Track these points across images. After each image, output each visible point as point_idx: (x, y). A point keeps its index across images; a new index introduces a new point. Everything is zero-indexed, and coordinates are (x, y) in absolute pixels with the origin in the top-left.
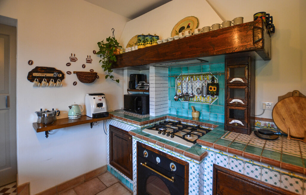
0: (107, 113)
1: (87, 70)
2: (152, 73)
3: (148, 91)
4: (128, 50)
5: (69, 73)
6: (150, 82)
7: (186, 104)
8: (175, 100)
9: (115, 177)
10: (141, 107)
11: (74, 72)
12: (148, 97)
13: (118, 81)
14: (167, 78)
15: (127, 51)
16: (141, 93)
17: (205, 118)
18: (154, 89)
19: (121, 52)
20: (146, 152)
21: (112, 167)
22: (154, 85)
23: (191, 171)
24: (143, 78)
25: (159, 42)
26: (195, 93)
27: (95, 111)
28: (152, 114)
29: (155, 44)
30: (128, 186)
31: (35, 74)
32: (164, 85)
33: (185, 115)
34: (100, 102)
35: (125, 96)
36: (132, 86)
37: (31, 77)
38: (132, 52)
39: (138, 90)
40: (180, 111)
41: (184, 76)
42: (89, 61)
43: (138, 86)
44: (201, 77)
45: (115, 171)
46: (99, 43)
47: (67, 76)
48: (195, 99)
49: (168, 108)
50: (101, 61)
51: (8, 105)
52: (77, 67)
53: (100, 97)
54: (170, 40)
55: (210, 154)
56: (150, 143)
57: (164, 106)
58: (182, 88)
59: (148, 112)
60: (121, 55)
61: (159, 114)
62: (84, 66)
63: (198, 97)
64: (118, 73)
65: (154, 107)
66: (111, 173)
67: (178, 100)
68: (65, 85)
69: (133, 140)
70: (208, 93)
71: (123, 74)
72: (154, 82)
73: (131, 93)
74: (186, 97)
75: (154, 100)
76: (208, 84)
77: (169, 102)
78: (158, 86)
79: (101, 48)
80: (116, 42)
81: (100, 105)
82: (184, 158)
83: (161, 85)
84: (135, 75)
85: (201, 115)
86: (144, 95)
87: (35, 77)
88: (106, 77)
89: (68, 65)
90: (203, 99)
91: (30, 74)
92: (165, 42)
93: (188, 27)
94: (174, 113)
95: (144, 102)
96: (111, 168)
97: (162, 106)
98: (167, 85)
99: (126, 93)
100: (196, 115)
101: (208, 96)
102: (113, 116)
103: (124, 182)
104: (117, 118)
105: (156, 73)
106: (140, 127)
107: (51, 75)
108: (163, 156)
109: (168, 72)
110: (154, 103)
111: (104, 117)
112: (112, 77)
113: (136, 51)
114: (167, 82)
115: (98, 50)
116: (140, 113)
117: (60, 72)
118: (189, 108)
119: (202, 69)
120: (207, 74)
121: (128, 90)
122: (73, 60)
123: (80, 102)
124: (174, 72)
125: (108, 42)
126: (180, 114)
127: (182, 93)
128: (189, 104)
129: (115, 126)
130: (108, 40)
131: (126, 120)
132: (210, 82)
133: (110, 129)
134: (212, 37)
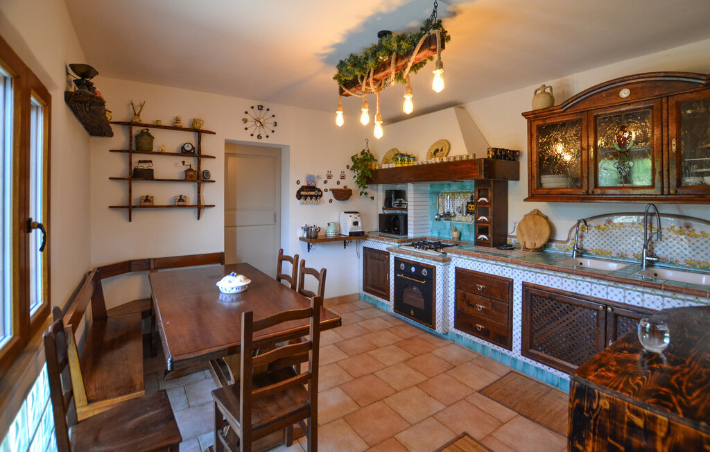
0: (363, 233)
1: (341, 187)
2: (410, 189)
3: (406, 209)
4: (385, 166)
5: (326, 190)
6: (408, 200)
7: (448, 223)
8: (436, 219)
9: (370, 304)
10: (398, 227)
11: (330, 190)
12: (406, 216)
13: (372, 198)
14: (428, 195)
15: (383, 168)
16: (399, 212)
17: (466, 238)
18: (413, 208)
19: (377, 168)
20: (402, 265)
21: (366, 293)
22: (413, 203)
23: (437, 272)
24: (401, 195)
25: (415, 163)
26: (456, 213)
27: (352, 229)
28: (411, 235)
29: (411, 165)
30: (385, 308)
31: (302, 193)
32: (425, 203)
33: (447, 236)
34: (356, 220)
35: (380, 215)
36: (388, 204)
37: (299, 196)
38: (389, 169)
39: (395, 209)
40: (442, 232)
41: (446, 193)
42: (343, 177)
43: (395, 203)
44: (462, 194)
45: (369, 297)
46: (353, 158)
47: (324, 193)
48: (456, 219)
49: (429, 230)
50: (355, 177)
51: (275, 221)
52: (332, 184)
53: (356, 215)
54: (425, 163)
55: (453, 259)
56: (406, 256)
57: (424, 226)
58: (444, 206)
59: (406, 233)
60: (376, 171)
61: (419, 235)
62: (338, 183)
63: (459, 216)
64: (372, 189)
65: (413, 227)
66: (364, 301)
67: (439, 220)
68: (323, 202)
69: (391, 256)
70: (468, 212)
71: (377, 190)
72: (412, 200)
73: (387, 212)
74: (448, 216)
75: (412, 219)
76: (468, 203)
77: (430, 222)
78: (417, 203)
79: (355, 162)
80: (371, 155)
81: (356, 224)
82: (433, 263)
83: (421, 204)
84: (392, 191)
85: (462, 235)
86: (401, 214)
87: (303, 195)
88: (361, 194)
89: (325, 182)
90: (464, 219)
91: (299, 192)
92: (420, 164)
93: (442, 150)
94: (435, 235)
95: (402, 222)
96: (365, 295)
97: (421, 227)
98: (427, 203)
99: (381, 212)
100: (455, 235)
101: (468, 215)
102: (367, 236)
103: (380, 306)
104: (373, 237)
105: (414, 190)
106: (397, 244)
107: (313, 193)
108: (417, 265)
109: (429, 188)
110: (412, 223)
111: (359, 235)
112: (366, 194)
113: (393, 168)
114: (428, 200)
115: (351, 164)
116: (398, 232)
117: (319, 190)
118: (451, 228)
119: (463, 187)
120: (467, 192)
121: (383, 209)
122: (329, 177)
123: (335, 219)
124: (436, 189)
125: (362, 157)
126: (442, 236)
127: (444, 213)
128: (451, 224)
129: (370, 247)
130: (363, 153)
131: (383, 240)
132: (470, 201)
133: (364, 251)
134: (455, 166)
